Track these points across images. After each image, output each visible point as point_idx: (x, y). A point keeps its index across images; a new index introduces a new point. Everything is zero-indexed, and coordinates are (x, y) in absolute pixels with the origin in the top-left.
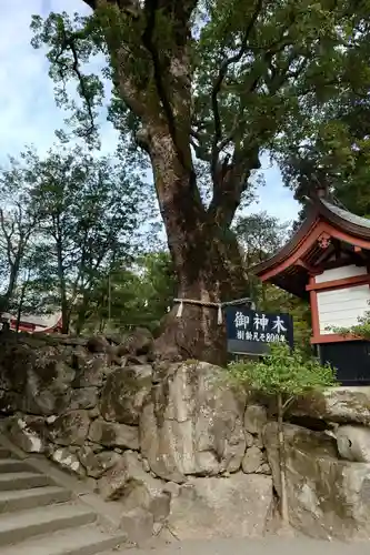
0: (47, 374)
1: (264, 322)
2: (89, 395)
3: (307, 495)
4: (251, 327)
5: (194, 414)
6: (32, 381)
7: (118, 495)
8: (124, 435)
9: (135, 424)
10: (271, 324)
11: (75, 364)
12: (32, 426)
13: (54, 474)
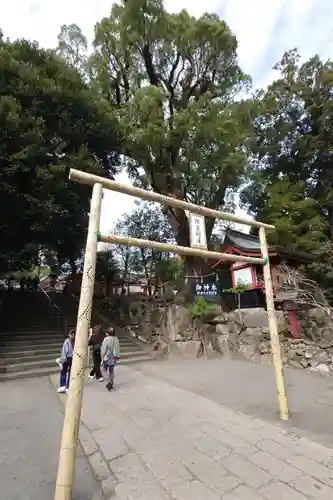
0: (135, 312)
1: (208, 287)
2: (148, 319)
3: (210, 346)
4: (202, 290)
5: (174, 323)
6: (131, 314)
7: (156, 348)
8: (157, 331)
9: (159, 326)
10: (210, 288)
11: (143, 307)
12: (132, 329)
13: (138, 343)
